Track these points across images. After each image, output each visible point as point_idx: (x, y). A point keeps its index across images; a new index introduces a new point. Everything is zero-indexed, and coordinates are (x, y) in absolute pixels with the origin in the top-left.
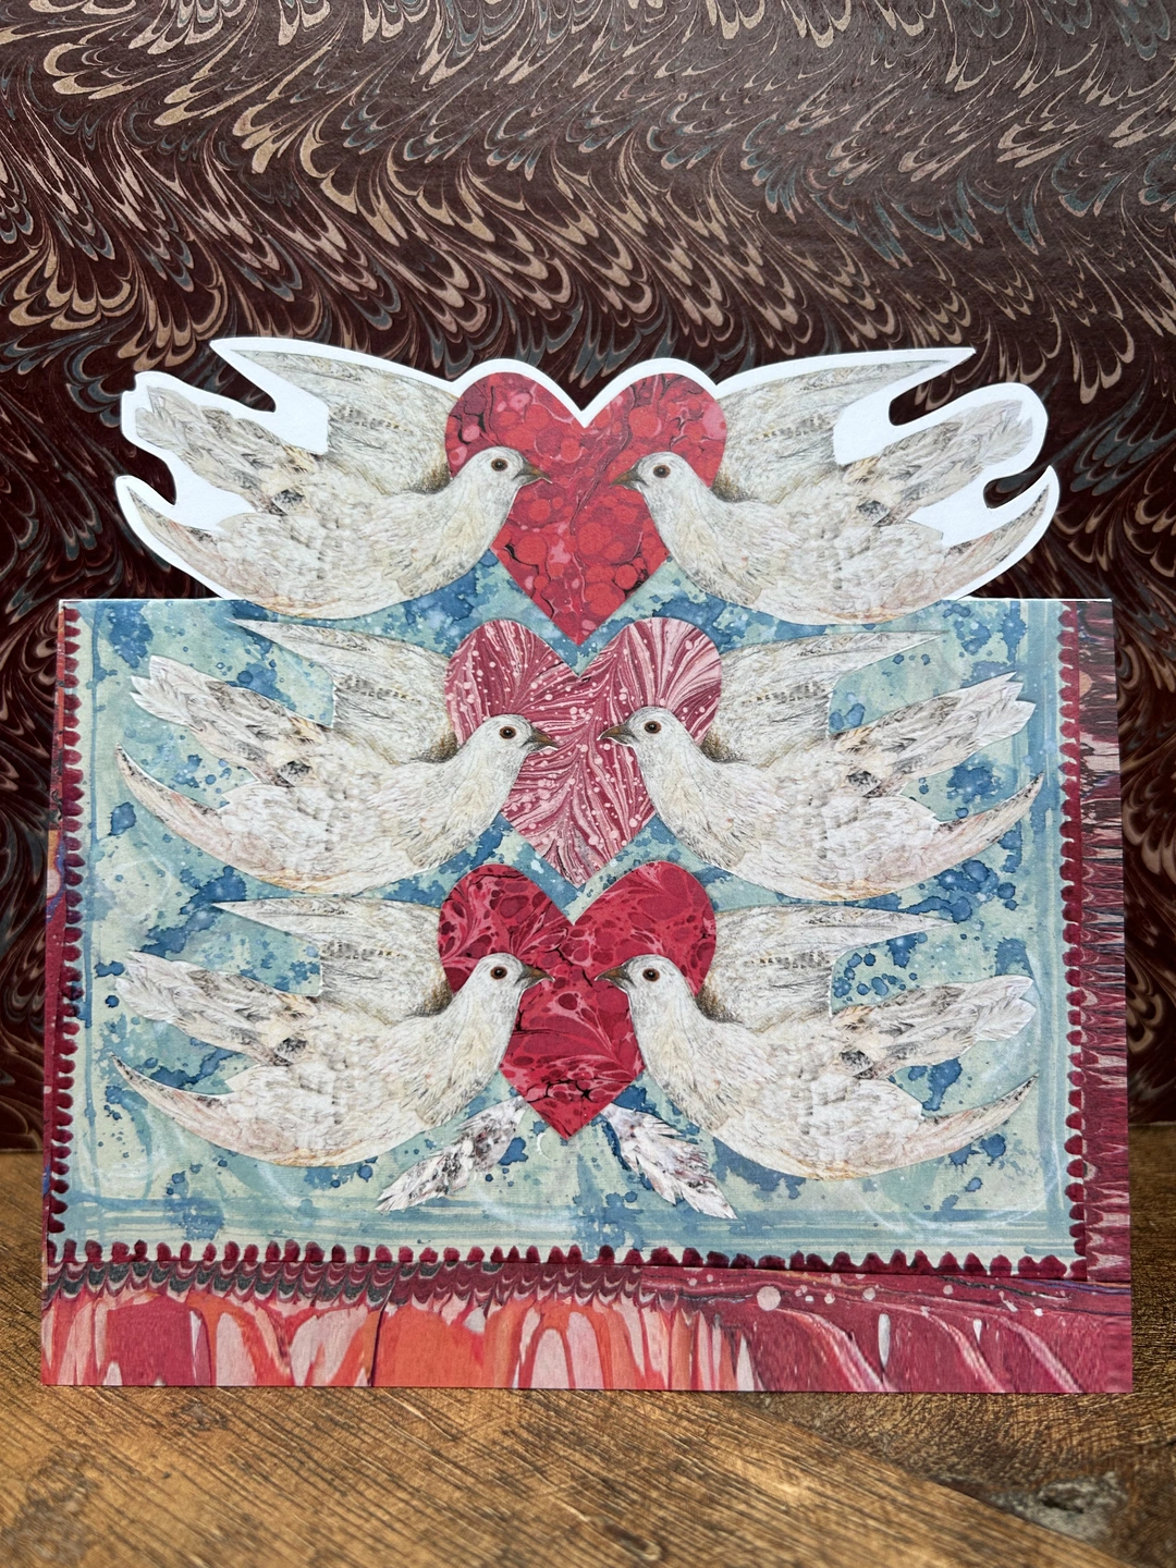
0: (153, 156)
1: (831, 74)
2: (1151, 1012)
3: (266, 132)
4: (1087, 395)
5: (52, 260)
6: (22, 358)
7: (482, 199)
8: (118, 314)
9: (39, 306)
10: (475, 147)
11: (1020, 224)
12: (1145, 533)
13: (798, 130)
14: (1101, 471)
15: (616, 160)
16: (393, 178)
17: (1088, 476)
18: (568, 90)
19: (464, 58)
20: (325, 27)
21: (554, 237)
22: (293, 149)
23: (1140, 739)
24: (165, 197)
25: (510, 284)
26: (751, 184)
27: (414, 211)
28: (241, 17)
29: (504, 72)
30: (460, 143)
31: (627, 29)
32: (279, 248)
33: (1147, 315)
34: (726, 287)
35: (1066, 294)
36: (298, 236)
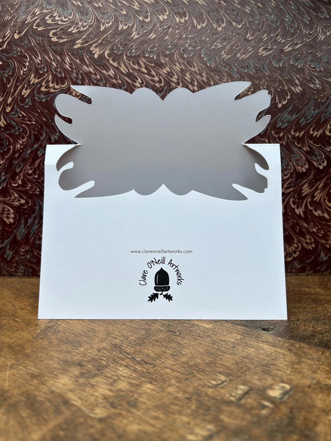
0: (73, 54)
1: (221, 36)
2: (298, 247)
3: (98, 49)
4: (280, 106)
5: (51, 77)
6: (43, 98)
7: (145, 63)
8: (64, 88)
9: (47, 87)
10: (143, 52)
11: (264, 68)
12: (293, 137)
13: (214, 48)
14: (283, 123)
15: (174, 55)
16: (125, 59)
17: (280, 124)
18: (164, 40)
19: (141, 33)
20: (111, 27)
21: (160, 72)
22: (104, 53)
23: (294, 183)
24: (76, 63)
25: (150, 82)
26: (204, 60)
27: (130, 66)
28: (92, 25)
29: (149, 36)
30: (140, 51)
31: (177, 27)
32: (100, 74)
33: (293, 88)
34: (198, 83)
35: (274, 84)
36: (104, 72)
